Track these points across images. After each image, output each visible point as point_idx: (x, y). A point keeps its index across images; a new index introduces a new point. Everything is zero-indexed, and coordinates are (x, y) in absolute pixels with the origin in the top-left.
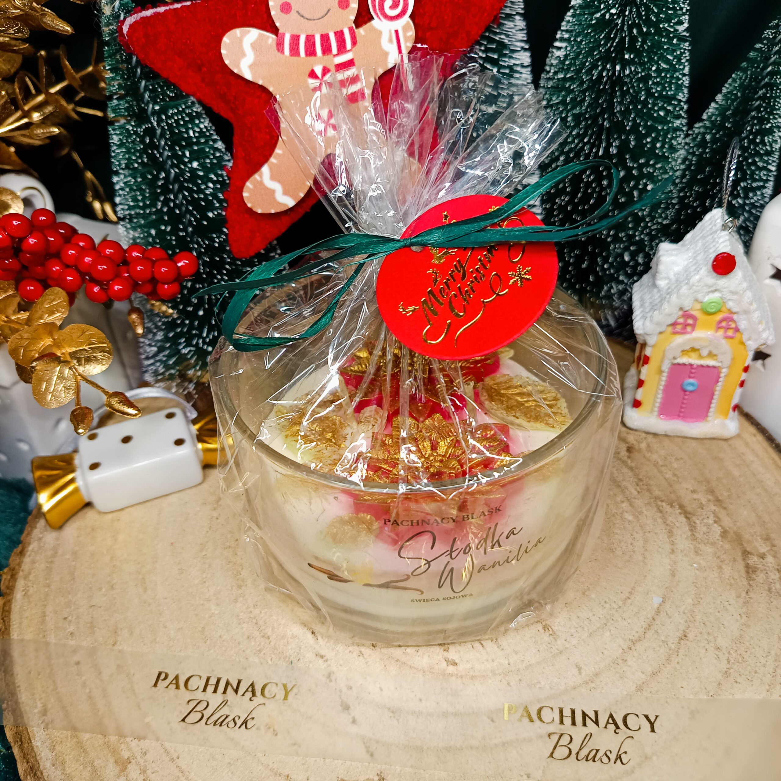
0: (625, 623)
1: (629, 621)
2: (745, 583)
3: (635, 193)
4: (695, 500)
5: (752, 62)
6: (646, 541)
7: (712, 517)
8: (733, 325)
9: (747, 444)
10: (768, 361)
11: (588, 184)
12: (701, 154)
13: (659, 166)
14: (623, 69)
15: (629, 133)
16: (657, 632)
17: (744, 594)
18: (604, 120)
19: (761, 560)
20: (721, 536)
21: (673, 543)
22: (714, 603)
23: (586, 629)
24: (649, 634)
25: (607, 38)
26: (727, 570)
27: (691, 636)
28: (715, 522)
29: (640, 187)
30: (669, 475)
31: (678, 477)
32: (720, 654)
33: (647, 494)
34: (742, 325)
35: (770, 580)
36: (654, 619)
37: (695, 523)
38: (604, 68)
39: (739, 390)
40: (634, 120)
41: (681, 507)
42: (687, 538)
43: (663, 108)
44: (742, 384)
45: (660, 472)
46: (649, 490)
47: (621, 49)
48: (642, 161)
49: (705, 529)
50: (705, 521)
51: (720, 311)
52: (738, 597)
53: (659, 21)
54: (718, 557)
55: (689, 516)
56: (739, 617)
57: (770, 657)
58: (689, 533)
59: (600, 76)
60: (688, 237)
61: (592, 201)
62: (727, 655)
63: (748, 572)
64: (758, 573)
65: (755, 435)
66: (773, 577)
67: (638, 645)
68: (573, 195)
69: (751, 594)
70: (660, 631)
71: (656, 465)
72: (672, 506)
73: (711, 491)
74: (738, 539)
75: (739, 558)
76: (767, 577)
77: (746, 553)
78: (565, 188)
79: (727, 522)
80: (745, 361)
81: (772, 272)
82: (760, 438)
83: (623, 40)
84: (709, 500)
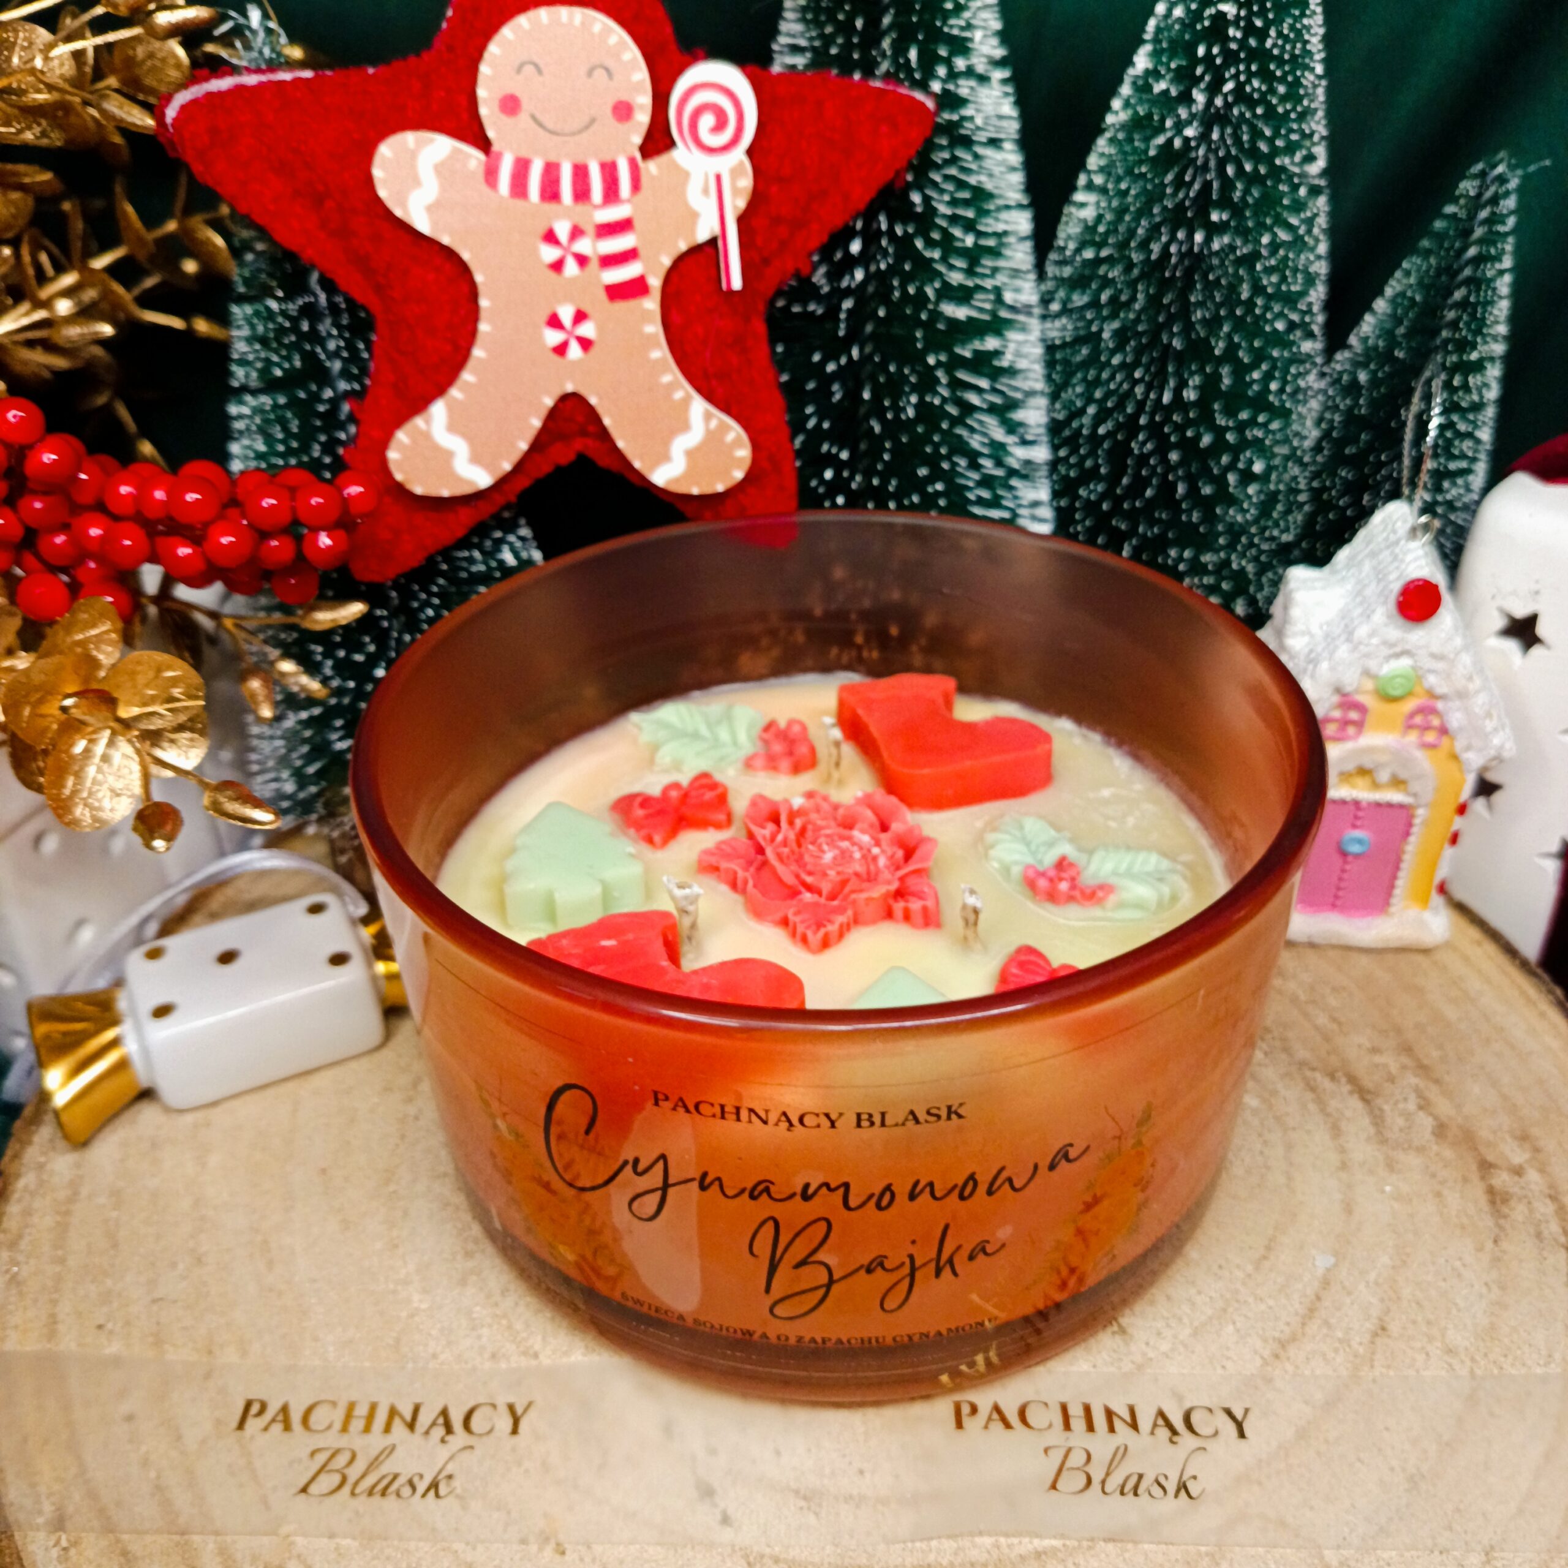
0: (1263, 1307)
1: (1271, 1302)
2: (1489, 1222)
3: (1232, 478)
4: (1377, 1066)
5: (1440, 237)
6: (1289, 1147)
7: (1412, 1097)
8: (1436, 722)
9: (1466, 959)
10: (1497, 797)
11: (1143, 459)
12: (1350, 410)
13: (1275, 425)
14: (1208, 240)
15: (1220, 361)
16: (1326, 1323)
17: (1489, 1245)
18: (1172, 335)
19: (1516, 1178)
20: (1433, 1133)
21: (1342, 1151)
22: (1434, 1263)
23: (1186, 1320)
24: (1313, 1327)
25: (1179, 183)
26: (1453, 1199)
27: (1394, 1328)
28: (1421, 1108)
29: (1241, 465)
30: (1322, 1020)
31: (1340, 1024)
32: (1455, 1362)
33: (1283, 1056)
34: (1455, 719)
35: (1538, 1216)
36: (1318, 1298)
37: (1381, 1110)
38: (1173, 238)
39: (1449, 852)
40: (1229, 336)
41: (1352, 1080)
42: (1368, 1139)
43: (1281, 315)
44: (1454, 839)
45: (1306, 1015)
46: (1286, 1050)
47: (1204, 202)
48: (1244, 415)
49: (1401, 1122)
50: (1401, 1106)
51: (1410, 694)
52: (1480, 1249)
53: (1275, 152)
54: (1433, 1176)
55: (1369, 1097)
56: (1484, 1290)
57: (1553, 1366)
58: (1372, 1130)
59: (1165, 254)
60: (1343, 555)
61: (1149, 493)
62: (1468, 1363)
63: (1493, 1202)
64: (1513, 1203)
65: (1479, 944)
66: (1542, 1210)
67: (1292, 1351)
68: (1113, 479)
69: (1505, 1245)
70: (1333, 1321)
71: (1294, 1000)
72: (1332, 1076)
73: (1407, 1049)
74: (1468, 1140)
75: (1475, 1177)
76: (1531, 1211)
77: (1486, 1167)
78: (1097, 467)
79: (1444, 1107)
80: (1458, 794)
81: (1501, 623)
82: (1490, 948)
83: (1207, 186)
84: (1404, 1067)
